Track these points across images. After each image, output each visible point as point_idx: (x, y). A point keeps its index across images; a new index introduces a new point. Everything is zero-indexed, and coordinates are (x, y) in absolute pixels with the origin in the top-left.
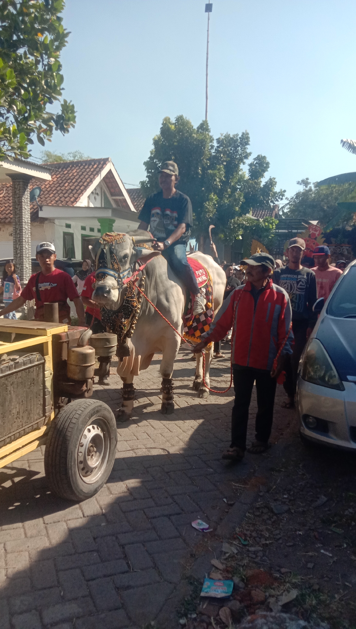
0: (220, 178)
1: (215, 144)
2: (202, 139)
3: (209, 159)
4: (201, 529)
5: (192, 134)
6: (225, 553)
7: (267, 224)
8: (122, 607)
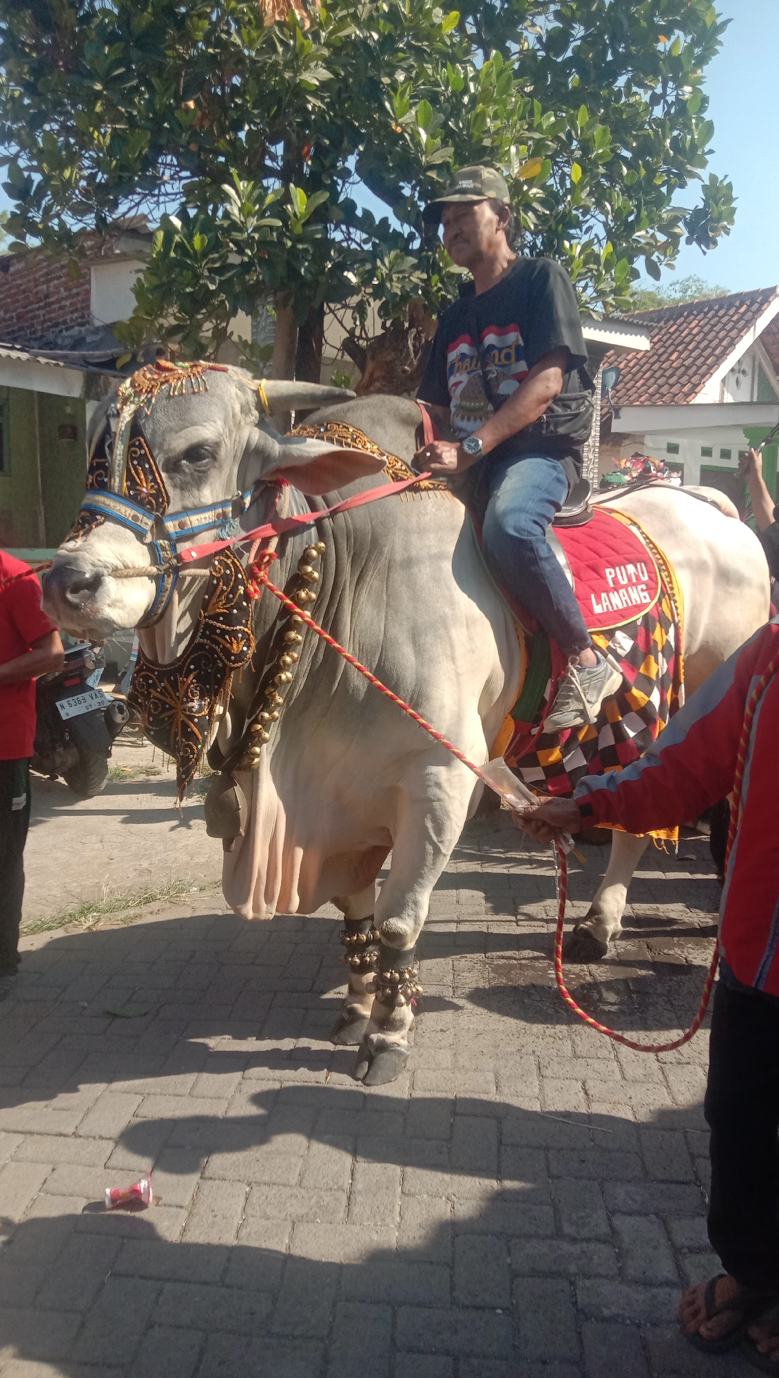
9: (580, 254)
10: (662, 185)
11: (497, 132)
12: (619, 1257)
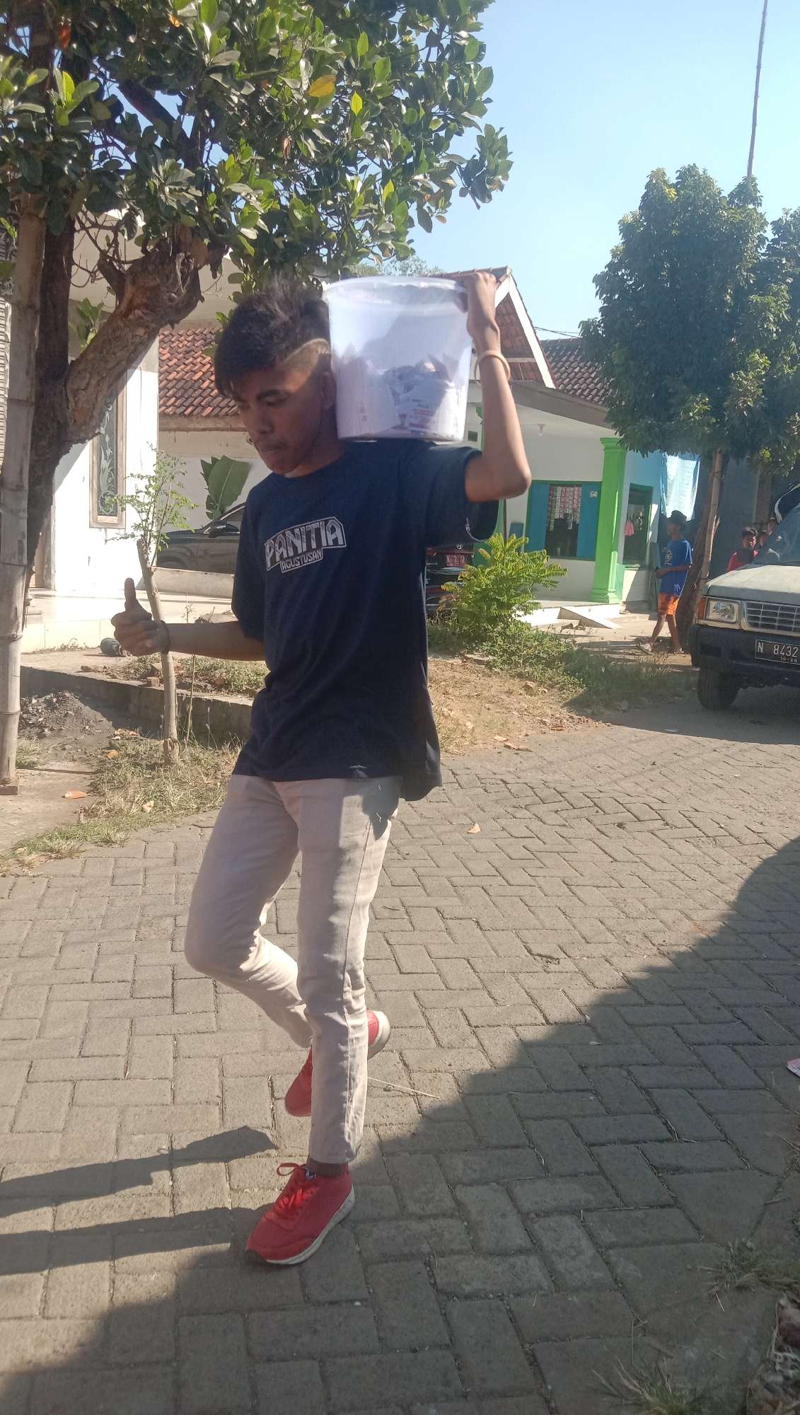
0: (776, 316)
1: (769, 234)
2: (741, 222)
3: (752, 270)
5: (717, 210)
8: (675, 1203)
9: (362, 189)
10: (441, 129)
11: (285, 42)
12: (469, 1229)
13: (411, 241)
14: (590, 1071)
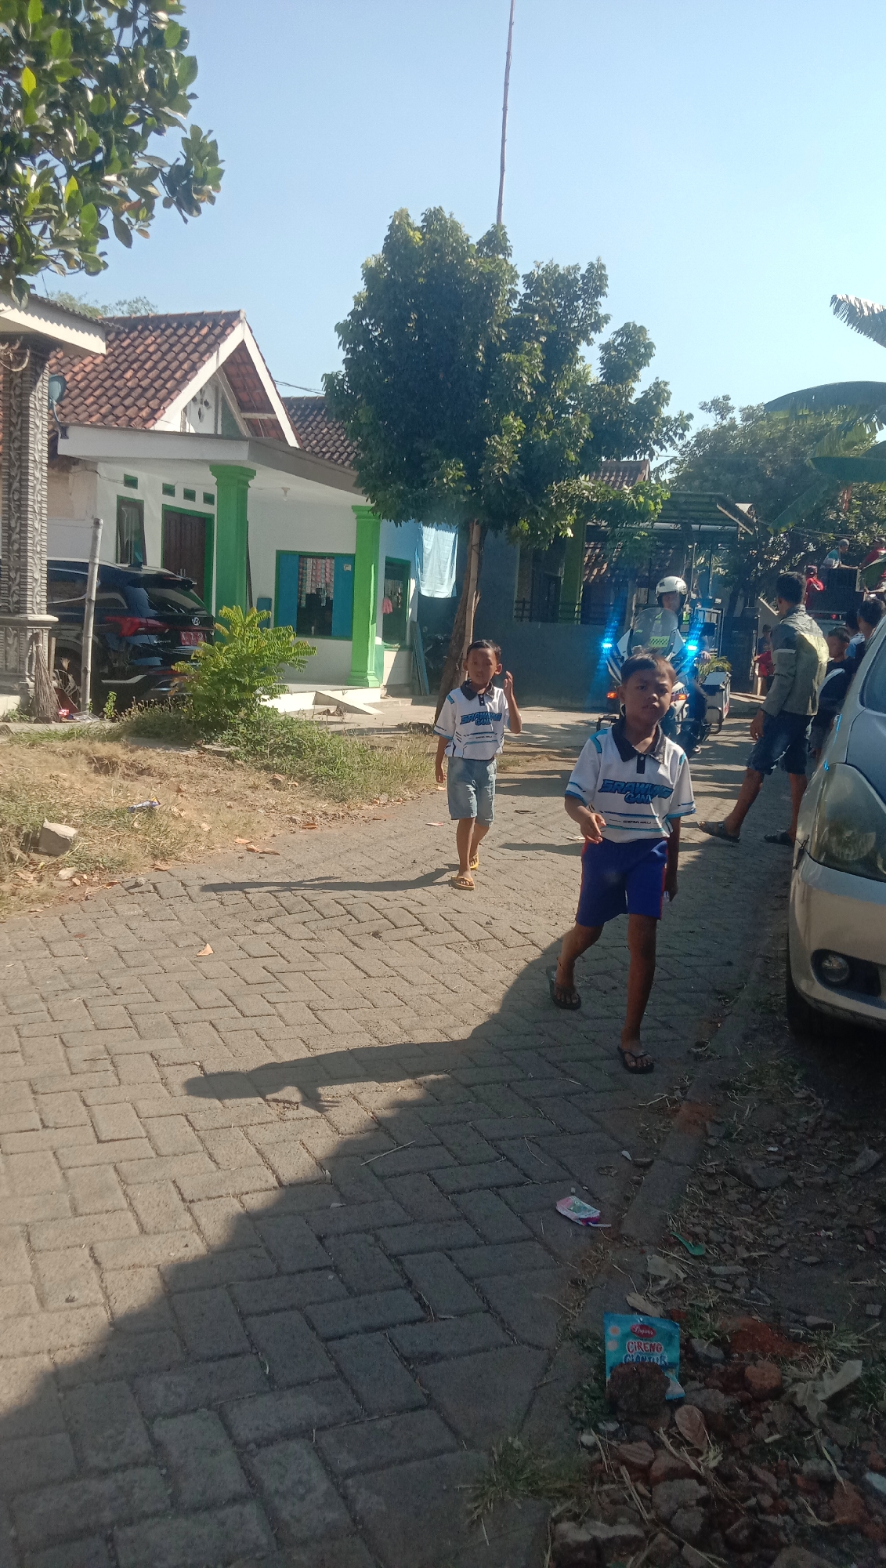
0: (530, 376)
1: (521, 288)
2: (491, 272)
3: (505, 325)
4: (581, 1219)
5: (465, 258)
6: (657, 1279)
7: (641, 499)
8: (429, 1402)
9: (37, 185)
10: (136, 123)
12: (168, 1479)
13: (103, 254)
14: (329, 1242)
